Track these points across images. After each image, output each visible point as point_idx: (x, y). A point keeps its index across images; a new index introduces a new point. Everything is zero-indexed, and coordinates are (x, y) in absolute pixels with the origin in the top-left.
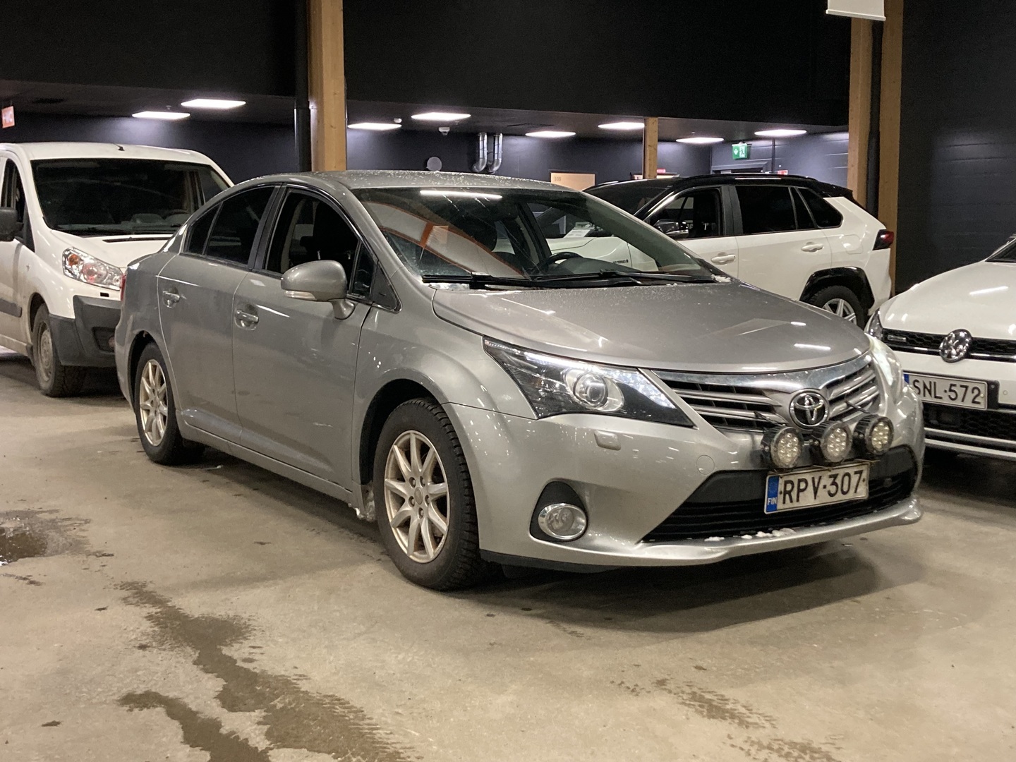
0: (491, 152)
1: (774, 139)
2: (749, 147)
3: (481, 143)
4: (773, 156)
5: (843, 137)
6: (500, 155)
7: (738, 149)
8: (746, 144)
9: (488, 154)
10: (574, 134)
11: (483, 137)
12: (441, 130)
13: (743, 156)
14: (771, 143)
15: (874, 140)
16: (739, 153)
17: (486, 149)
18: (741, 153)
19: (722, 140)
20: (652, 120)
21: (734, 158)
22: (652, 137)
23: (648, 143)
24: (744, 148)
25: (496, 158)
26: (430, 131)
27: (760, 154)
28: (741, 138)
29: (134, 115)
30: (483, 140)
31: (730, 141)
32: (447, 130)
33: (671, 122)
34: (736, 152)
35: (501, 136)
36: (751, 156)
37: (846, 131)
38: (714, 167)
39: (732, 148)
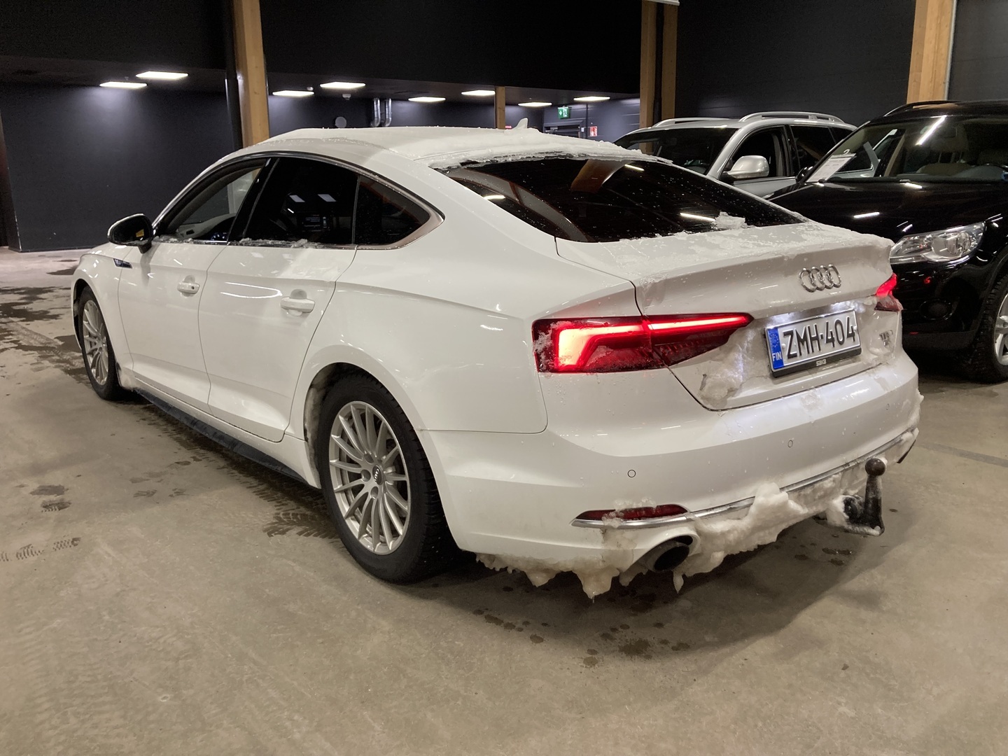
0: (383, 113)
1: (587, 103)
2: (570, 110)
3: (375, 106)
4: (587, 117)
5: (636, 102)
6: (390, 115)
7: (562, 111)
9: (381, 114)
10: (444, 99)
11: (377, 102)
12: (344, 96)
13: (566, 116)
14: (585, 106)
15: (658, 103)
17: (379, 111)
18: (564, 113)
19: (550, 104)
20: (501, 89)
21: (560, 118)
22: (501, 102)
23: (498, 106)
24: (566, 110)
25: (387, 117)
26: (336, 96)
27: (578, 115)
28: (564, 103)
29: (101, 85)
30: (377, 104)
31: (556, 105)
32: (349, 96)
33: (514, 90)
34: (561, 113)
35: (390, 101)
37: (638, 97)
38: (546, 124)
39: (557, 111)
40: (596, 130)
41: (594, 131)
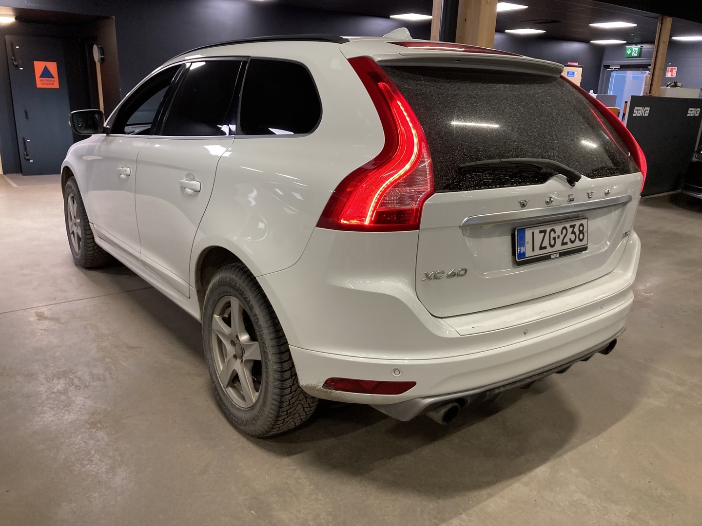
2: (641, 49)
7: (631, 50)
8: (640, 46)
10: (545, 31)
13: (636, 55)
16: (631, 53)
18: (633, 53)
19: (626, 42)
21: (626, 56)
24: (637, 49)
34: (629, 52)
36: (642, 55)
38: (605, 63)
39: (625, 49)
40: (675, 71)
41: (671, 71)
